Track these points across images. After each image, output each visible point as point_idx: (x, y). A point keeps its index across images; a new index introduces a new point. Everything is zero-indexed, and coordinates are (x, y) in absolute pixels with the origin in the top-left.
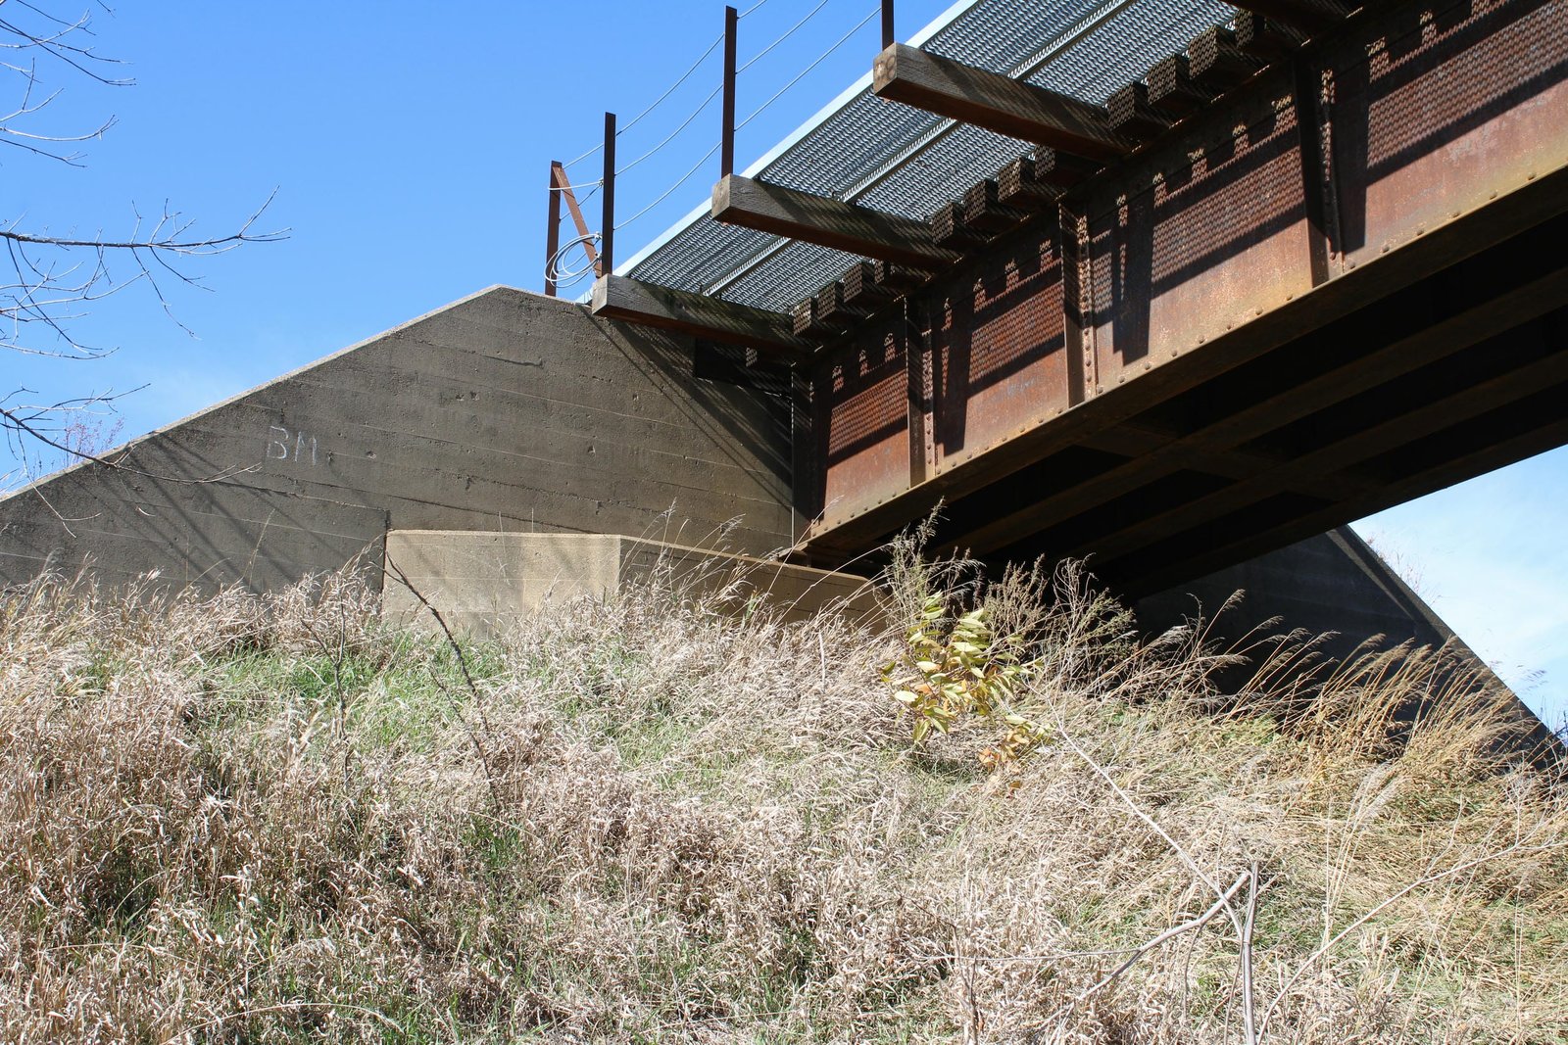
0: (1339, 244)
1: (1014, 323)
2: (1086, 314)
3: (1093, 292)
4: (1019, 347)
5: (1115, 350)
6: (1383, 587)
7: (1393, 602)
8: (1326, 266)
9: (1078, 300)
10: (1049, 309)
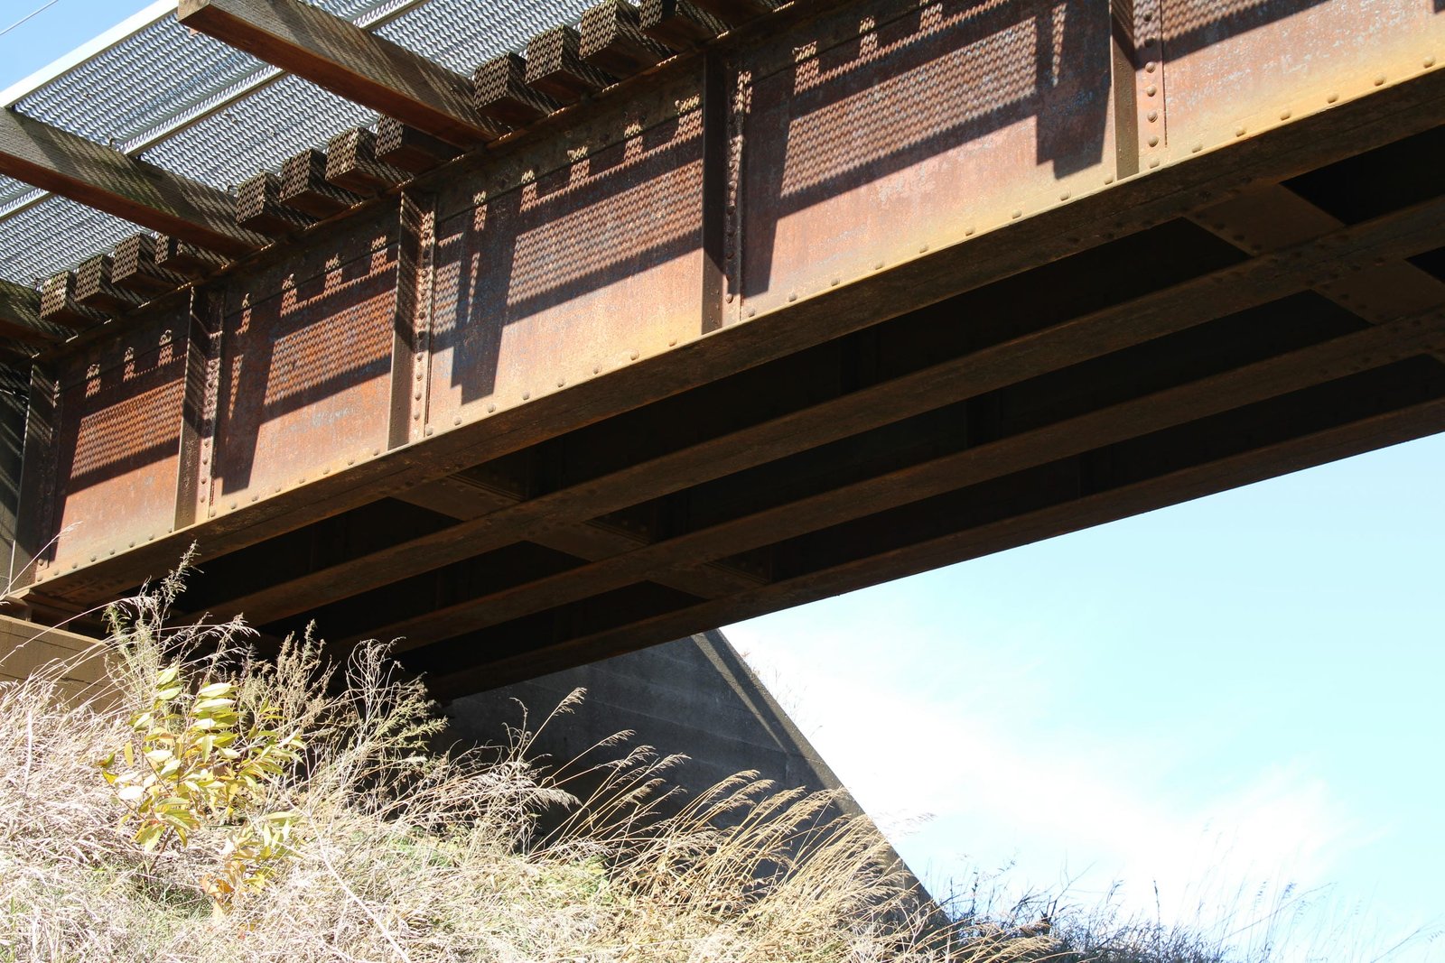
0: (739, 285)
1: (330, 335)
2: (422, 335)
3: (433, 307)
4: (333, 366)
5: (454, 384)
6: (753, 709)
7: (764, 729)
8: (720, 309)
9: (413, 315)
10: (375, 323)
